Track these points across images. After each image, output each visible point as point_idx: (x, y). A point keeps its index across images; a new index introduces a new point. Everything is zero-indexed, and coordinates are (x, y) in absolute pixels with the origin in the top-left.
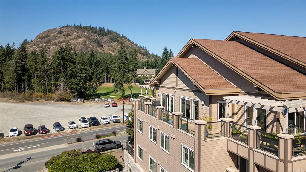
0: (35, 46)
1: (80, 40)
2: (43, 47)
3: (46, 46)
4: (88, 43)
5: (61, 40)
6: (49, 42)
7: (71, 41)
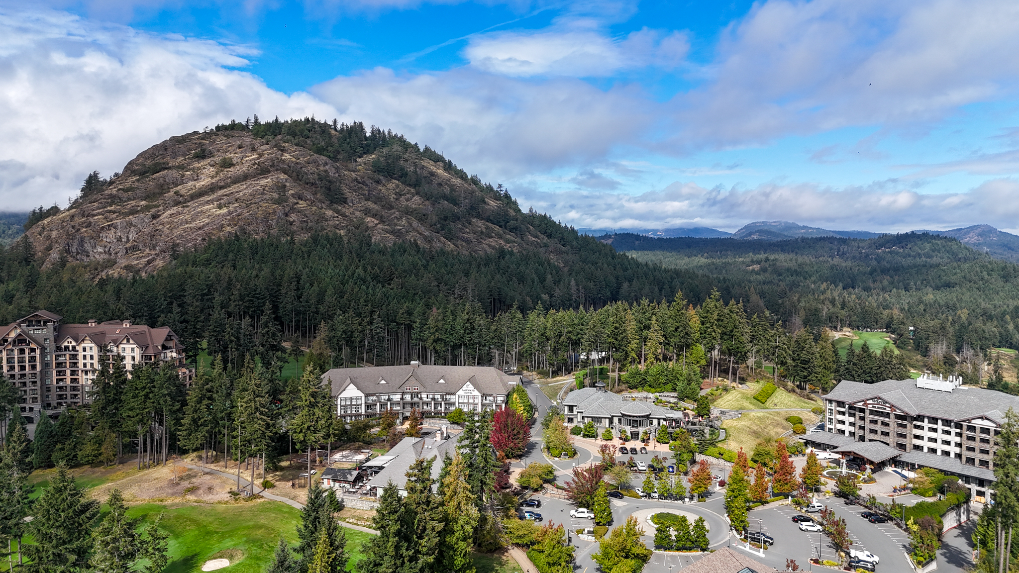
0: (112, 208)
1: (263, 182)
2: (137, 212)
3: (147, 208)
4: (291, 192)
5: (200, 184)
6: (161, 194)
7: (234, 188)
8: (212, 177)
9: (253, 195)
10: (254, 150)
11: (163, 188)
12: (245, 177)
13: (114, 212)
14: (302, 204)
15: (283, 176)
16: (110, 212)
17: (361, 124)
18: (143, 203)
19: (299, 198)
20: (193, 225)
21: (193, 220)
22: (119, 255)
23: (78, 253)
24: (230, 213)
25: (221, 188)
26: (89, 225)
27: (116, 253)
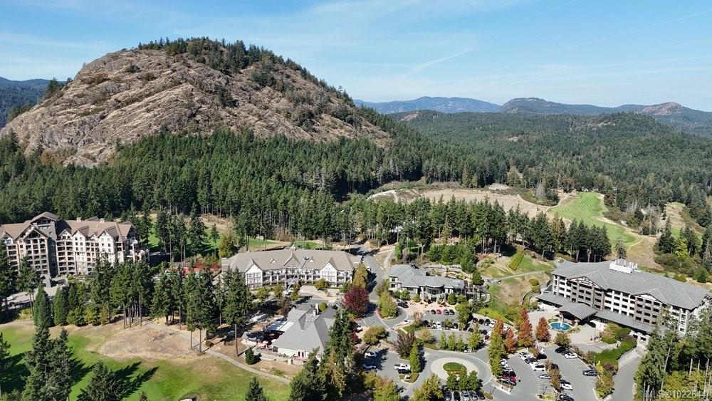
1: (176, 91)
2: (89, 114)
3: (96, 111)
4: (196, 99)
5: (132, 93)
6: (105, 100)
7: (156, 97)
8: (141, 88)
9: (170, 102)
10: (169, 67)
11: (106, 95)
12: (164, 88)
13: (73, 113)
14: (204, 107)
15: (190, 86)
16: (70, 113)
17: (242, 42)
18: (93, 106)
19: (202, 103)
20: (129, 124)
21: (130, 121)
22: (79, 145)
23: (49, 143)
24: (155, 116)
25: (147, 96)
26: (56, 123)
27: (77, 144)
